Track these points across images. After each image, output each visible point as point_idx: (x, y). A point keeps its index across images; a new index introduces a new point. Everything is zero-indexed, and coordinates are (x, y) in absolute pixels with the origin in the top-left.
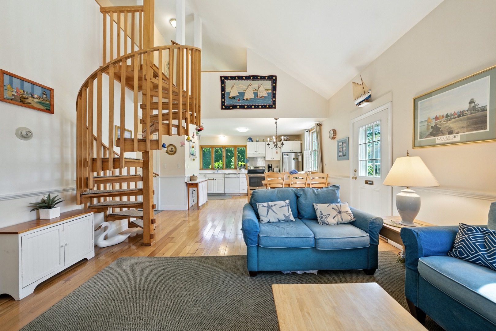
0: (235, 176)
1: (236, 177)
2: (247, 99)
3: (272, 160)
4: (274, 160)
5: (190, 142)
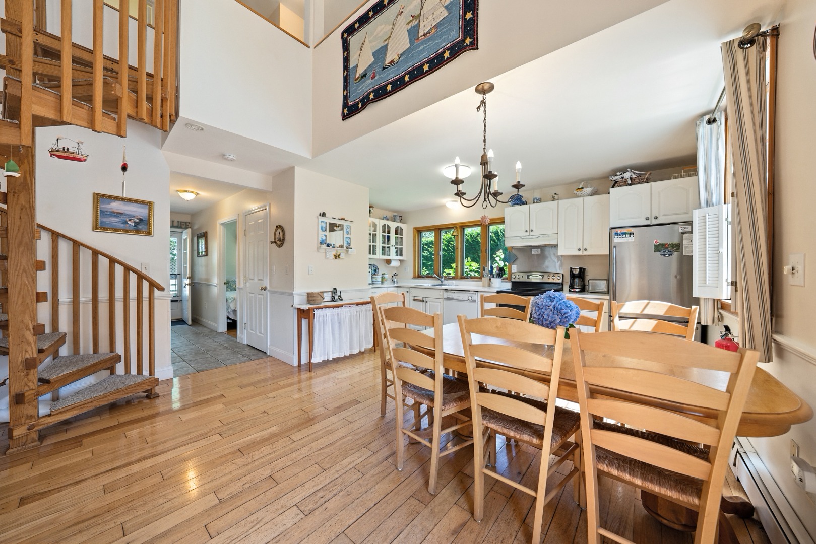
0: (465, 296)
1: (468, 300)
2: (392, 61)
3: (580, 253)
4: (585, 253)
5: (321, 217)
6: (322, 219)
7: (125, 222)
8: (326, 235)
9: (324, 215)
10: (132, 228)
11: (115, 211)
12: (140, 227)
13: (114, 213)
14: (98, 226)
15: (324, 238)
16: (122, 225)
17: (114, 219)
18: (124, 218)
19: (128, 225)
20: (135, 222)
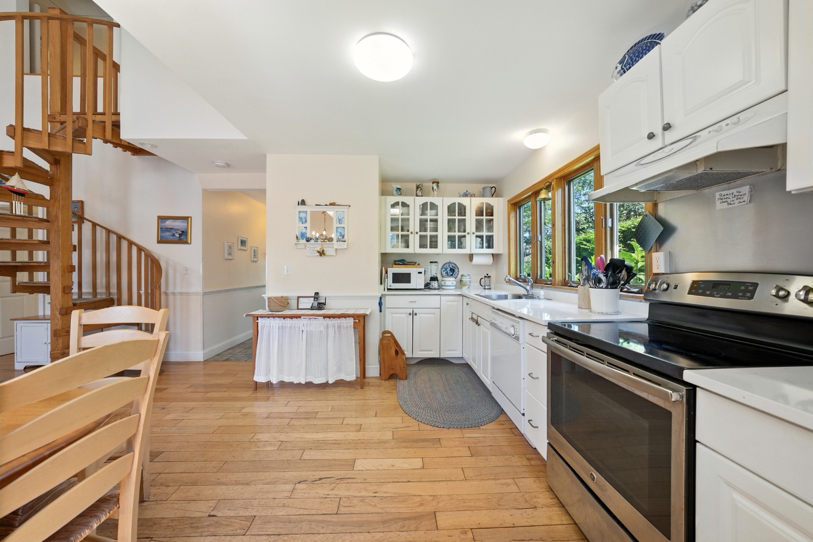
0: (508, 325)
1: (511, 335)
5: (300, 206)
6: (302, 208)
7: (174, 235)
8: (306, 228)
9: (303, 203)
10: (177, 239)
11: (168, 227)
12: (182, 237)
13: (167, 228)
14: (161, 241)
15: (304, 231)
16: (172, 237)
17: (168, 233)
18: (173, 232)
19: (175, 237)
20: (179, 234)
